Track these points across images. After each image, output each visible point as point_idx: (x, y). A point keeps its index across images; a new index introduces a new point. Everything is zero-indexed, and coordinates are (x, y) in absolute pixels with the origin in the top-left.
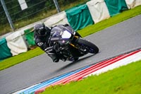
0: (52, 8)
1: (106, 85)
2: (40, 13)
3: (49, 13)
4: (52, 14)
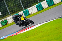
0: (8, 14)
1: (24, 36)
2: (5, 16)
3: (8, 16)
4: (9, 16)
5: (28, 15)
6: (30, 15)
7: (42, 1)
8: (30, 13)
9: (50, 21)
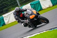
5: (3, 25)
6: (5, 25)
7: (24, 5)
8: (6, 21)
9: (36, 34)
